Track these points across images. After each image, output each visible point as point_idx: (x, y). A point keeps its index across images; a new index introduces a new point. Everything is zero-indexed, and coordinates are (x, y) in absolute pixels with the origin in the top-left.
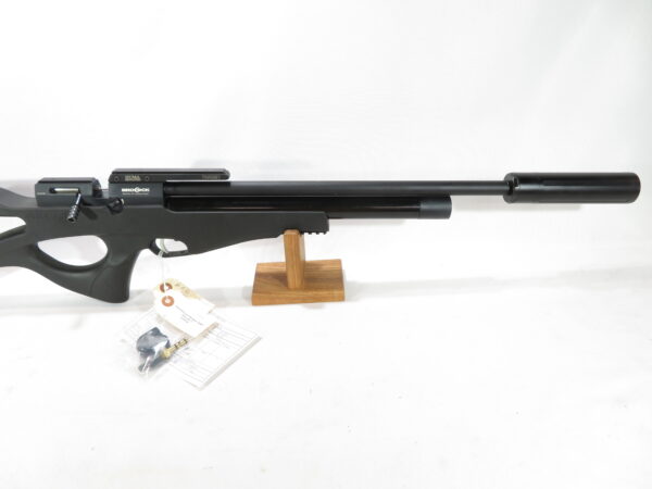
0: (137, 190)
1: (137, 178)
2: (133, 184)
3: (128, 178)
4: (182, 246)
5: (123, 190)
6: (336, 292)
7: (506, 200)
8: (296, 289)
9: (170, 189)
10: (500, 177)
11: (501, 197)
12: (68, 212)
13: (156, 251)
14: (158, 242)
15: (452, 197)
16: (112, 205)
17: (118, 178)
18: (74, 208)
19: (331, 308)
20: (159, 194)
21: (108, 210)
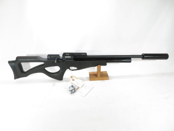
0: (68, 57)
1: (68, 54)
2: (67, 56)
3: (66, 54)
4: (76, 68)
5: (66, 57)
6: (107, 78)
7: (142, 59)
8: (99, 77)
9: (75, 57)
10: (141, 54)
11: (141, 59)
12: (55, 61)
13: (70, 69)
14: (71, 68)
15: (132, 58)
16: (63, 60)
17: (65, 54)
18: (56, 61)
19: (106, 81)
20: (73, 58)
21: (62, 61)
